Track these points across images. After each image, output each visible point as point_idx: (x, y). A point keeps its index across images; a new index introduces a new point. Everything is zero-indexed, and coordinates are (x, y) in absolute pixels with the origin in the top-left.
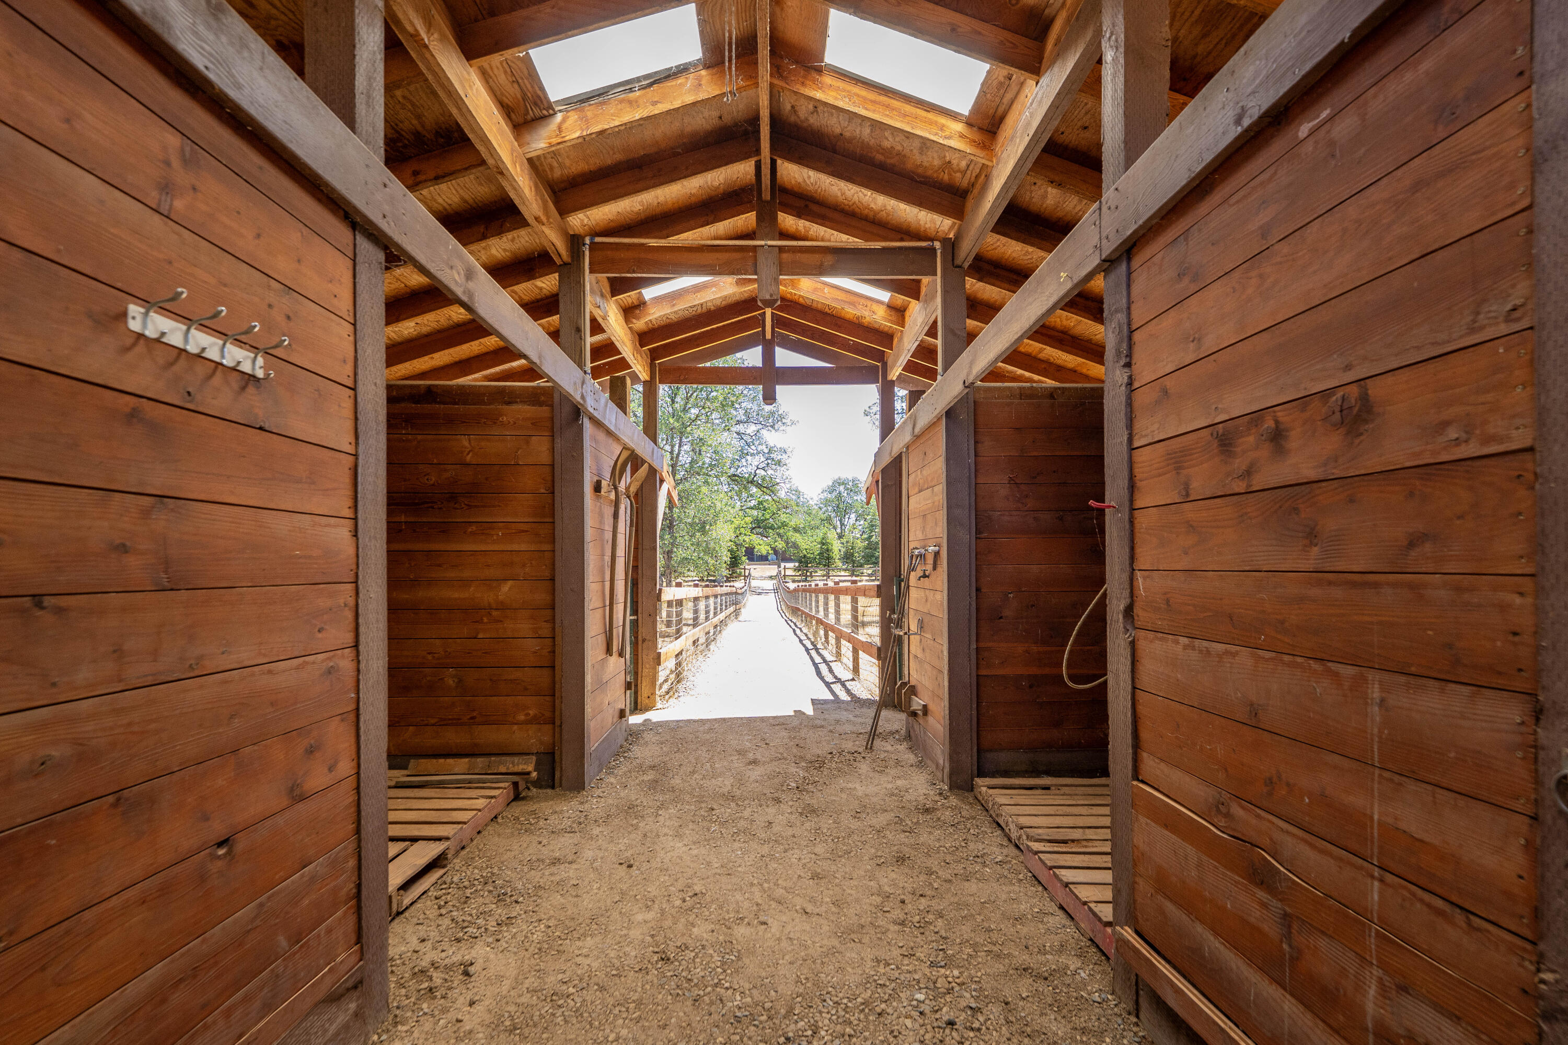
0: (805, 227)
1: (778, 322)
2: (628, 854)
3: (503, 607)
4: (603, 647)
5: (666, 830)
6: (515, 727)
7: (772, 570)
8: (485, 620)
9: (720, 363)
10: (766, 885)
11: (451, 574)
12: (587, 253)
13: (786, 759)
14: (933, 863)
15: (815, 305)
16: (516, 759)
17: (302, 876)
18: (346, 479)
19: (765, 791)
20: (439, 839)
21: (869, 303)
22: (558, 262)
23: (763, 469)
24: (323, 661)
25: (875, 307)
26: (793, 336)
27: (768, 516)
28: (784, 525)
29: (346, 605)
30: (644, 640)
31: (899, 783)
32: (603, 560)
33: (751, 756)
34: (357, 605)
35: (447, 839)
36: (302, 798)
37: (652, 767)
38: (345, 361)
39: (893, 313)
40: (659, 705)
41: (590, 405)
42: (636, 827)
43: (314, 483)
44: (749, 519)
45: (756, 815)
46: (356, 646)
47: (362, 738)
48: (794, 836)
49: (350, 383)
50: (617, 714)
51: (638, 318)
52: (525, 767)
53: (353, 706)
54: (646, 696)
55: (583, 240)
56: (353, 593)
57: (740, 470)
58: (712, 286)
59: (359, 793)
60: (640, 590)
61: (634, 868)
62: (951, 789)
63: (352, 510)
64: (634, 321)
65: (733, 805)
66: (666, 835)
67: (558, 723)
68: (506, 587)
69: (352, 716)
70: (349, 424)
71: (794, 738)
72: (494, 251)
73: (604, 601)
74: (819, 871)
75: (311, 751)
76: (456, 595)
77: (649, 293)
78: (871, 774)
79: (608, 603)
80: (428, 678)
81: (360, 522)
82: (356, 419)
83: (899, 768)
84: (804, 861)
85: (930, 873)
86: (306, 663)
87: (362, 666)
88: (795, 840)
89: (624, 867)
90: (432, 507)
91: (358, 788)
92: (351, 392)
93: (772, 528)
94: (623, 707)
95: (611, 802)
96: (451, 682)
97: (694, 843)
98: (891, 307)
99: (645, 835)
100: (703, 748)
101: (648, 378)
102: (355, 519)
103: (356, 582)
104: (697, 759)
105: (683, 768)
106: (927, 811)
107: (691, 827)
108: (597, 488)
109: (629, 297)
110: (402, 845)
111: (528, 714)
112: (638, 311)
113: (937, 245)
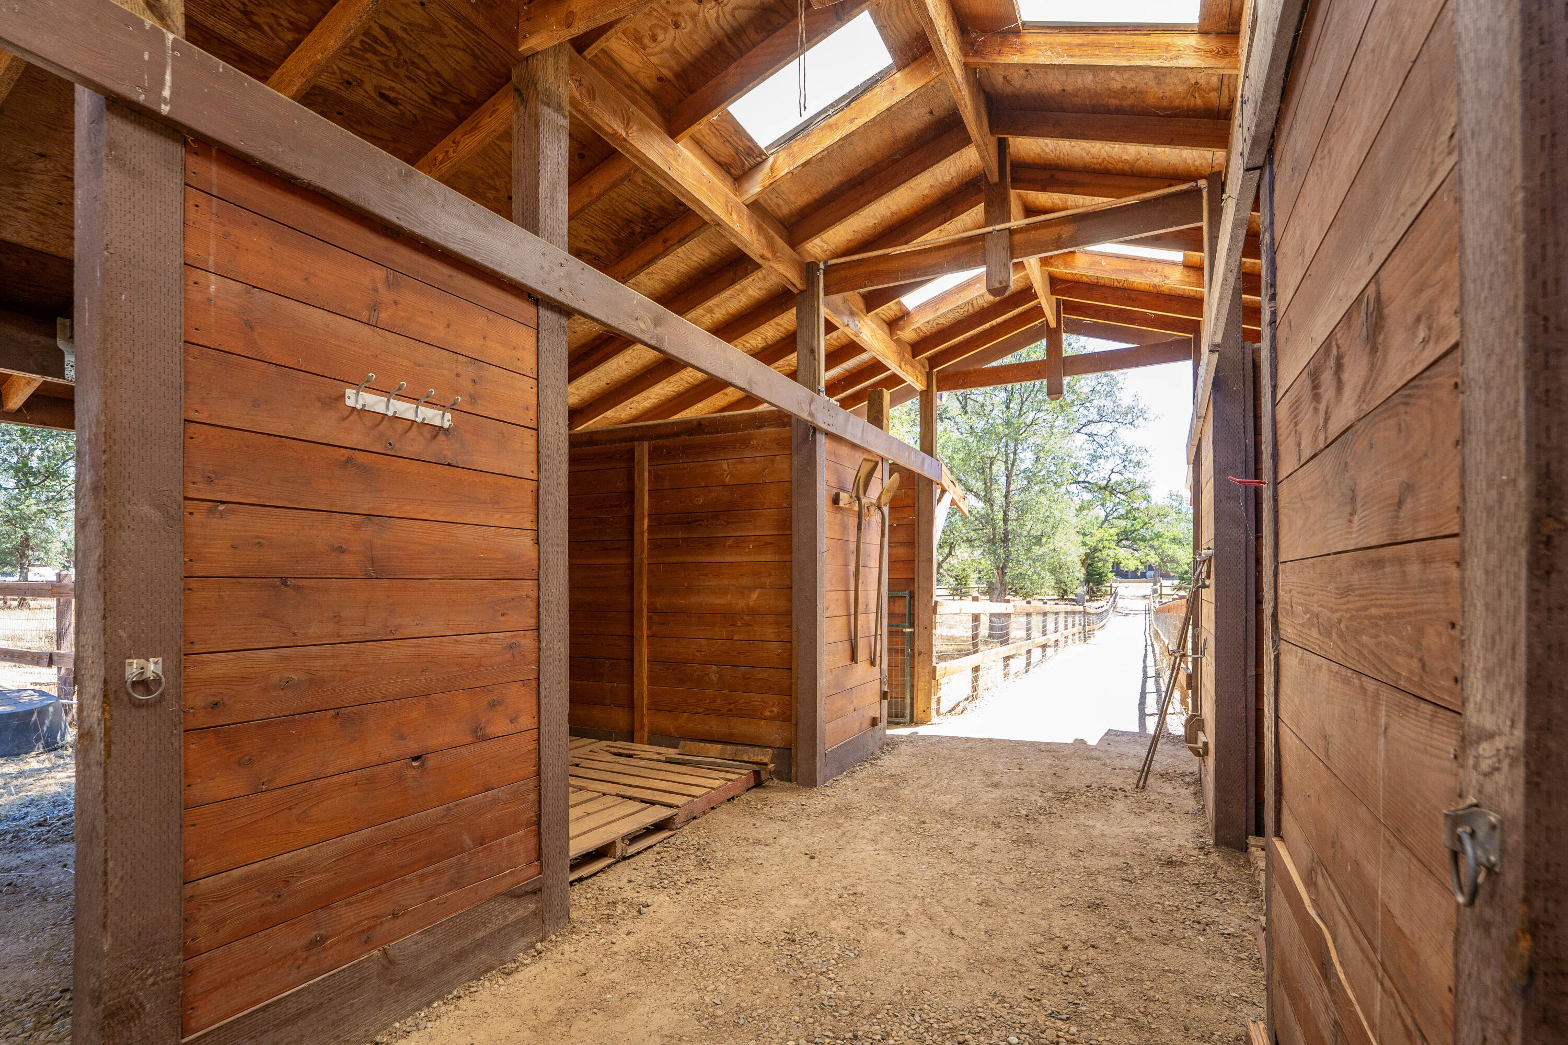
0: (1060, 199)
1: (1063, 307)
2: (817, 848)
3: (753, 612)
4: (848, 653)
5: (866, 834)
6: (762, 722)
7: (1145, 588)
8: (739, 623)
9: (1008, 360)
10: (928, 900)
11: (714, 583)
12: (822, 277)
13: (1032, 786)
14: (1134, 919)
15: (1101, 281)
16: (756, 750)
17: (486, 797)
18: (529, 499)
19: (989, 814)
20: (665, 806)
21: (1159, 267)
22: (796, 291)
23: (1120, 473)
24: (505, 638)
25: (1167, 270)
26: (1088, 320)
27: (1138, 527)
28: (1158, 536)
29: (527, 597)
30: (920, 654)
31: (1155, 829)
32: (847, 570)
33: (996, 778)
34: (538, 598)
35: (676, 807)
36: (485, 738)
37: (891, 776)
38: (527, 409)
39: (1192, 273)
40: (934, 720)
41: (821, 422)
42: (839, 826)
43: (498, 503)
44: (1114, 531)
45: (964, 835)
46: (538, 629)
47: (543, 701)
48: (990, 862)
49: (533, 425)
50: (867, 723)
51: (902, 329)
52: (763, 758)
53: (535, 676)
54: (922, 709)
55: (818, 265)
56: (535, 589)
57: (1090, 476)
58: (976, 283)
59: (539, 744)
60: (916, 603)
61: (816, 860)
62: (1217, 844)
63: (535, 524)
64: (899, 332)
65: (947, 822)
66: (864, 837)
67: (794, 721)
68: (755, 596)
69: (534, 683)
70: (533, 457)
71: (1056, 766)
73: (848, 609)
74: (992, 898)
75: (493, 704)
76: (718, 601)
77: (910, 300)
78: (1125, 815)
79: (852, 612)
80: (698, 673)
81: (541, 533)
82: (538, 452)
83: (1167, 813)
84: (983, 887)
85: (1122, 926)
86: (490, 638)
87: (543, 645)
88: (989, 865)
89: (808, 857)
90: (701, 525)
91: (539, 740)
92: (534, 432)
93: (1144, 540)
94: (878, 715)
95: (834, 800)
96: (714, 677)
97: (886, 849)
98: (1188, 266)
99: (843, 834)
100: (951, 765)
101: (924, 388)
102: (538, 530)
103: (538, 580)
104: (938, 774)
105: (920, 781)
106: (1170, 863)
107: (892, 835)
108: (836, 500)
109: (888, 309)
111: (771, 711)
112: (902, 322)
113: (1203, 183)
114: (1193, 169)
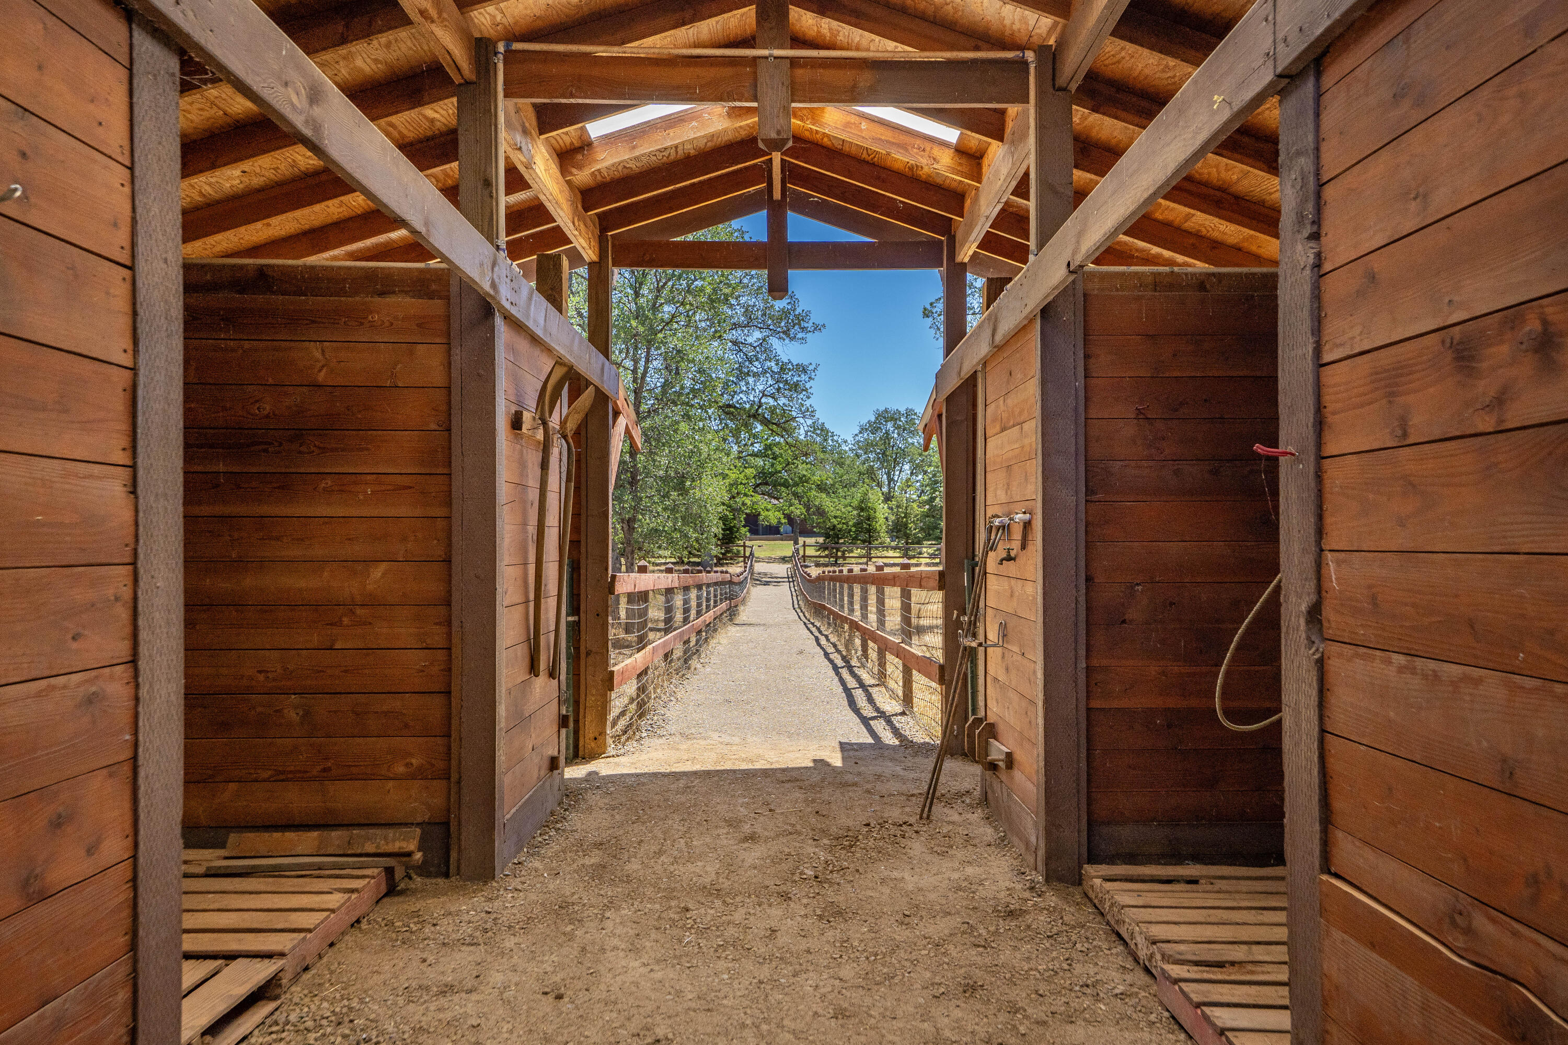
0: (830, 29)
1: (790, 173)
2: (557, 978)
3: (373, 602)
4: (526, 662)
5: (616, 942)
6: (390, 784)
7: (786, 548)
8: (346, 620)
9: (704, 235)
10: (764, 1027)
11: (295, 552)
12: (501, 66)
13: (799, 833)
14: (1019, 995)
15: (846, 148)
16: (390, 833)
17: (41, 1018)
18: (119, 404)
19: (767, 883)
20: (269, 956)
21: (928, 146)
22: (457, 80)
23: (772, 396)
24: (79, 685)
25: (937, 151)
26: (817, 196)
27: (779, 468)
28: (803, 480)
29: (117, 599)
30: (588, 654)
31: (970, 870)
32: (525, 531)
33: (747, 828)
34: (135, 599)
35: (282, 955)
36: (43, 897)
37: (599, 845)
38: (115, 225)
39: (963, 161)
40: (611, 750)
41: (505, 296)
42: (570, 937)
43: (66, 411)
44: (750, 472)
45: (752, 918)
46: (134, 661)
47: (142, 803)
48: (808, 952)
49: (124, 258)
50: (546, 764)
51: (580, 167)
52: (404, 844)
53: (127, 754)
54: (592, 736)
55: (495, 47)
56: (129, 581)
57: (737, 398)
58: (692, 119)
59: (135, 888)
60: (583, 578)
61: (566, 1000)
62: (1048, 880)
63: (129, 453)
64: (574, 171)
65: (718, 903)
66: (615, 948)
67: (454, 777)
68: (377, 572)
69: (126, 769)
70: (123, 322)
71: (813, 801)
72: (359, 63)
73: (527, 596)
74: (846, 1005)
75: (58, 823)
76: (302, 584)
77: (597, 129)
78: (928, 858)
79: (532, 596)
80: (259, 709)
81: (141, 473)
82: (135, 314)
83: (970, 847)
84: (823, 990)
85: (1014, 1009)
86: (53, 688)
87: (144, 692)
88: (810, 957)
89: (550, 998)
90: (266, 451)
91: (134, 880)
92: (126, 273)
93: (786, 485)
94: (556, 754)
95: (533, 897)
96: (293, 715)
97: (658, 962)
98: (960, 151)
99: (584, 949)
100: (676, 816)
101: (595, 258)
102: (134, 467)
103: (134, 564)
104: (664, 833)
105: (645, 847)
106: (1011, 914)
107: (653, 936)
108: (516, 423)
109: (566, 135)
110: (210, 965)
111: (409, 765)
112: (580, 157)
113: (1030, 56)
114: (1008, 33)
